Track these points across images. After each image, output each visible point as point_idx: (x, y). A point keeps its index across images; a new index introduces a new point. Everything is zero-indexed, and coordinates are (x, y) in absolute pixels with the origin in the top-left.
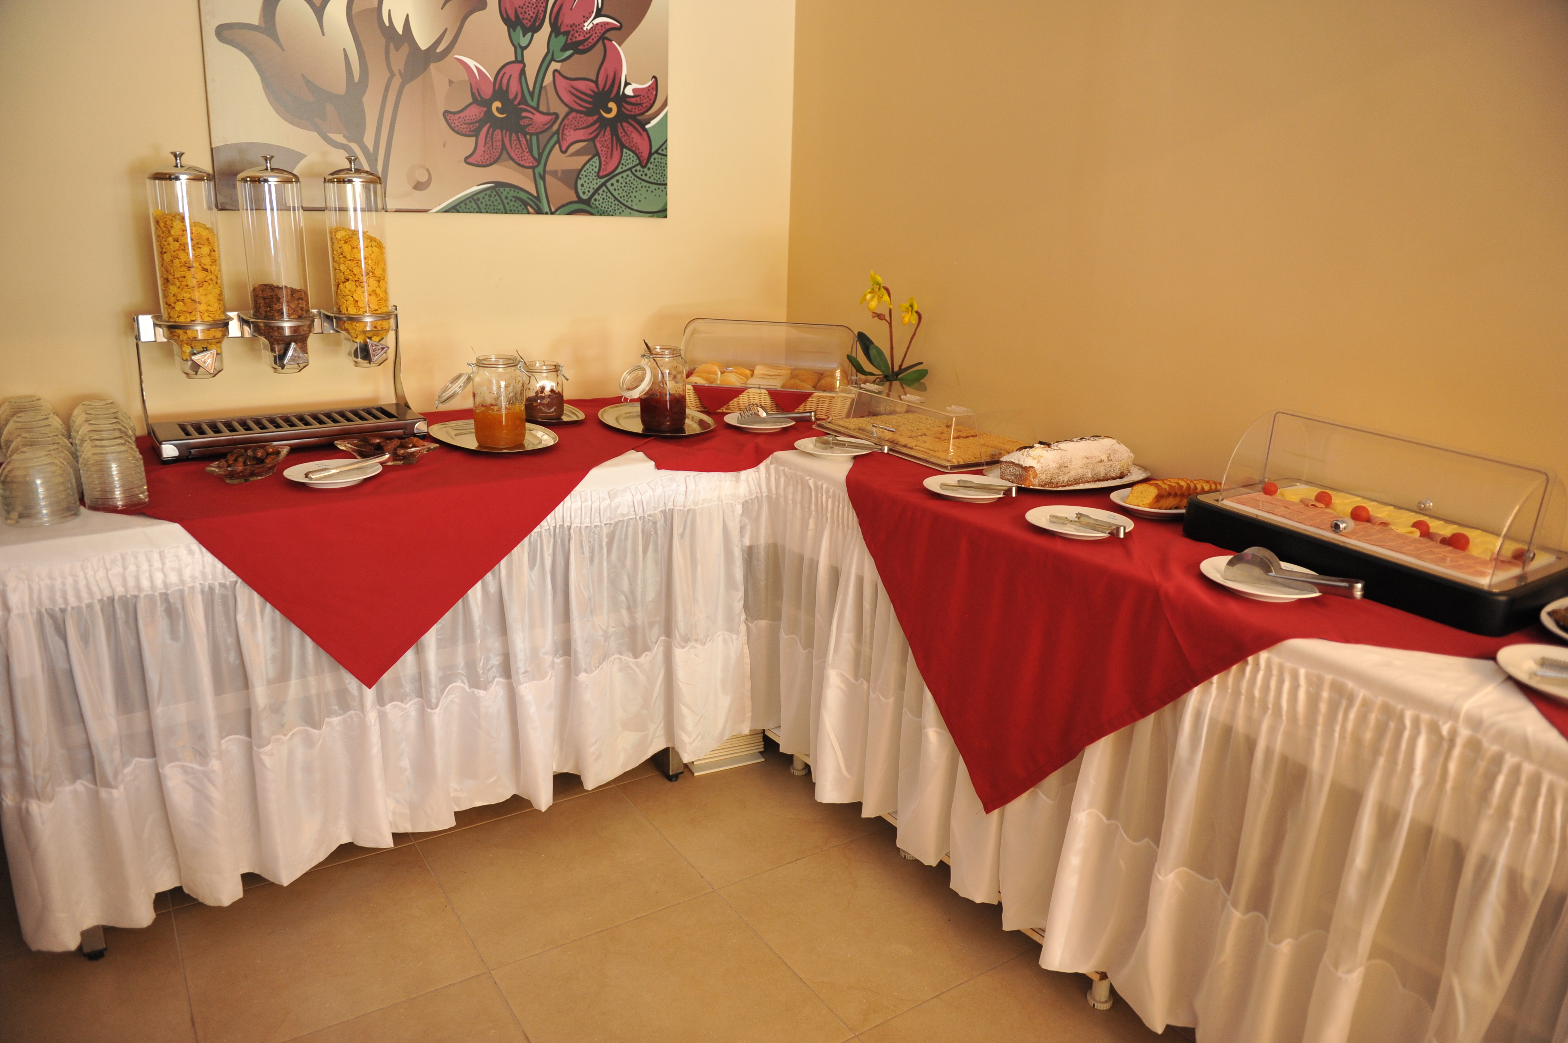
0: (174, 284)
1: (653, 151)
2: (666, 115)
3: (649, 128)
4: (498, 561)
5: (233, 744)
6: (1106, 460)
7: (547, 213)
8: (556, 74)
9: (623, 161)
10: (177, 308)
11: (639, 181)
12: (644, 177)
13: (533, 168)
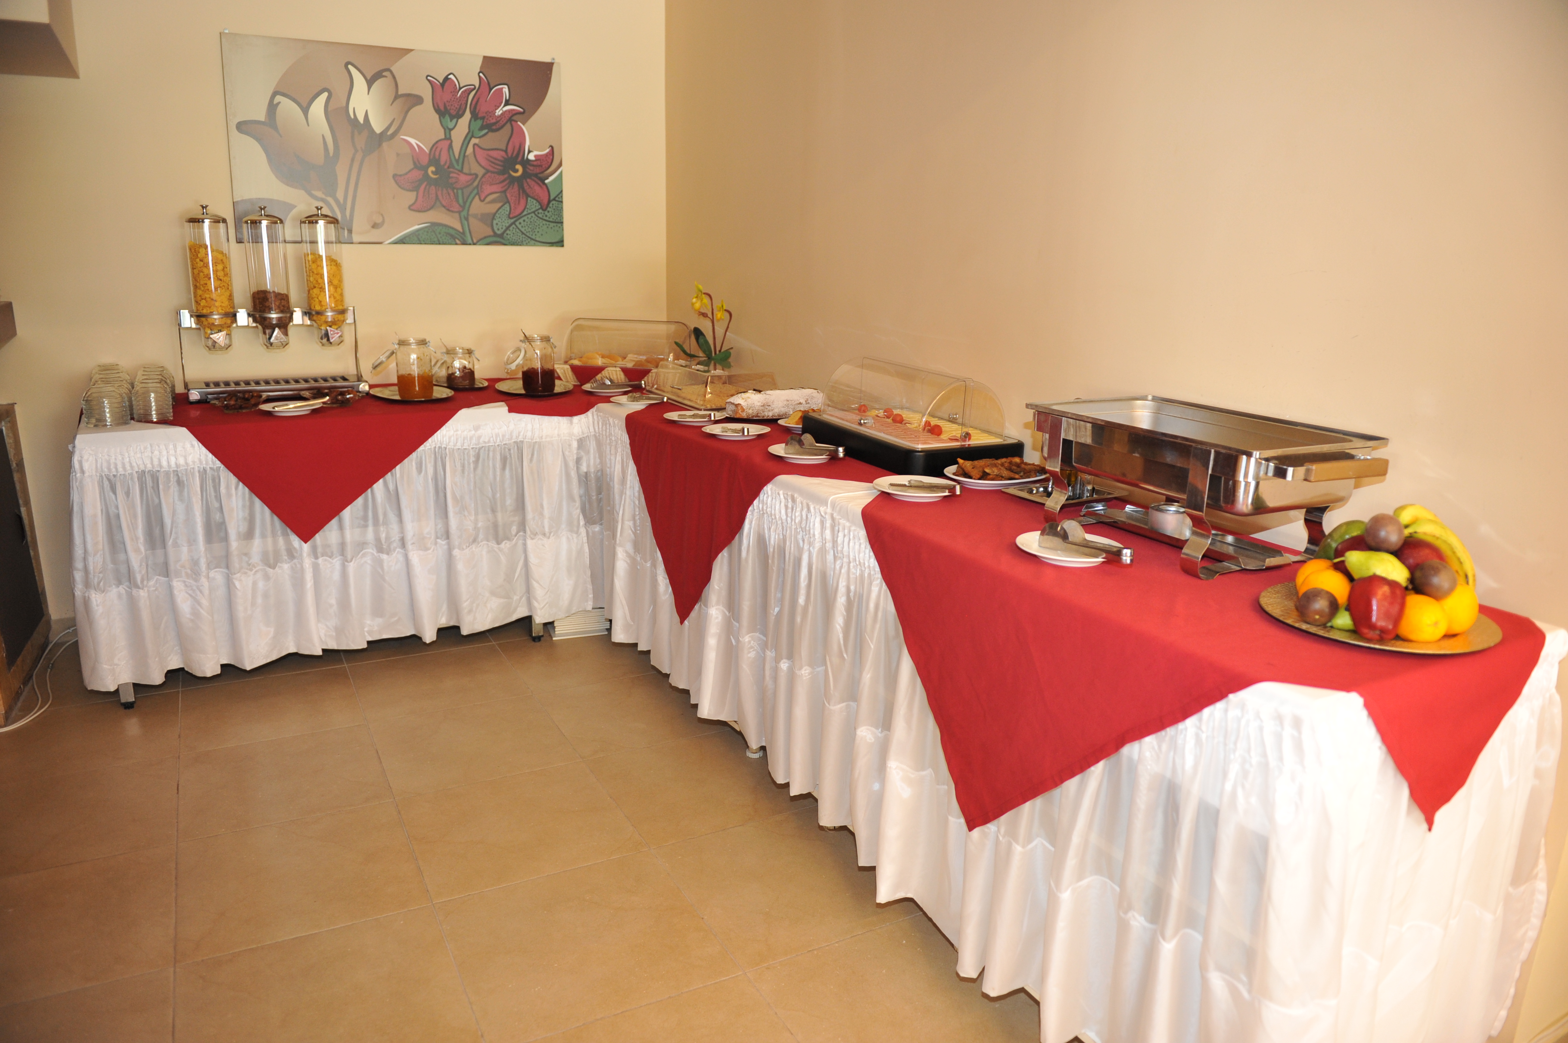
0: (200, 289)
1: (552, 198)
2: (561, 172)
3: (550, 182)
4: (394, 466)
5: (218, 575)
6: (804, 402)
7: (470, 244)
8: (476, 146)
9: (528, 207)
10: (202, 304)
11: (541, 220)
12: (545, 218)
13: (459, 212)
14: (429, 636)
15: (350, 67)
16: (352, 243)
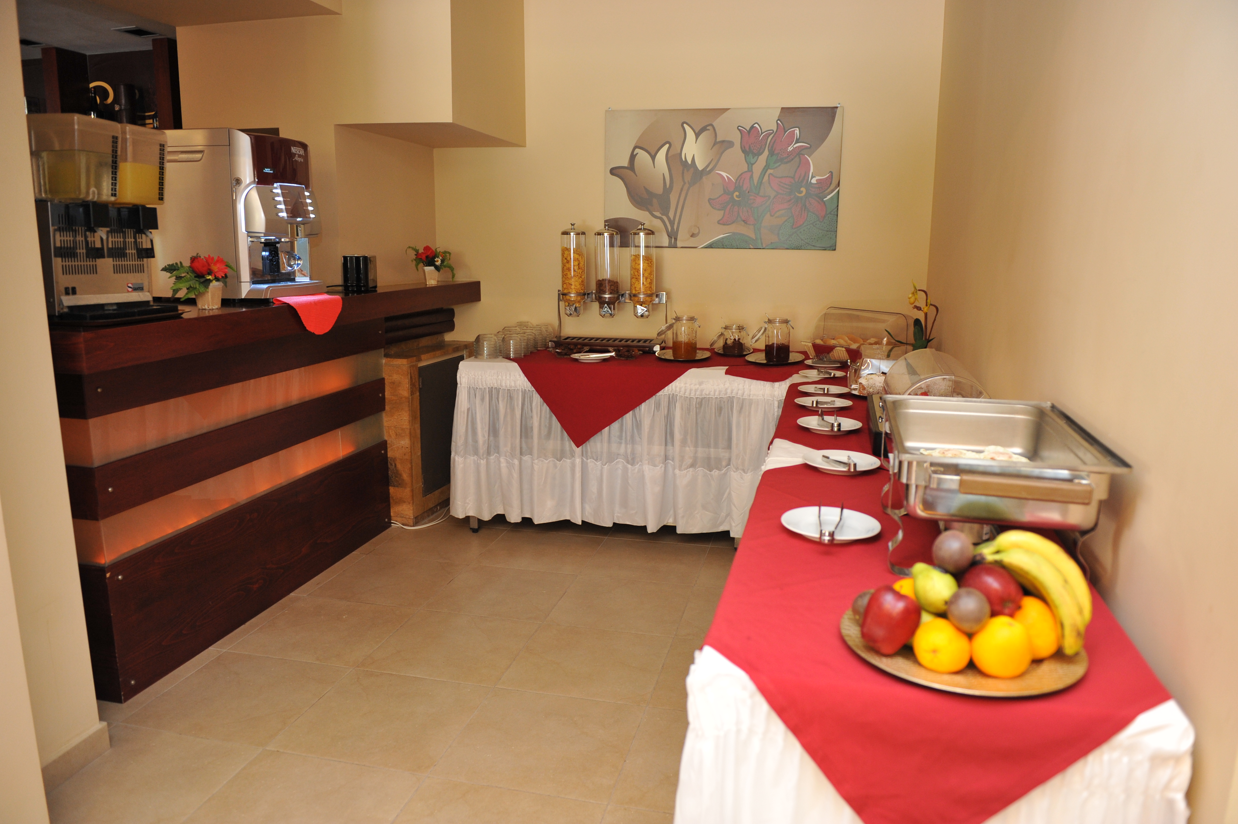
1: (828, 213)
2: (839, 191)
3: (829, 199)
7: (760, 248)
8: (770, 175)
9: (808, 219)
11: (818, 230)
12: (821, 228)
13: (754, 225)
14: (652, 528)
15: (685, 125)
16: (677, 248)
